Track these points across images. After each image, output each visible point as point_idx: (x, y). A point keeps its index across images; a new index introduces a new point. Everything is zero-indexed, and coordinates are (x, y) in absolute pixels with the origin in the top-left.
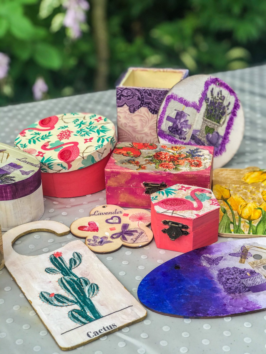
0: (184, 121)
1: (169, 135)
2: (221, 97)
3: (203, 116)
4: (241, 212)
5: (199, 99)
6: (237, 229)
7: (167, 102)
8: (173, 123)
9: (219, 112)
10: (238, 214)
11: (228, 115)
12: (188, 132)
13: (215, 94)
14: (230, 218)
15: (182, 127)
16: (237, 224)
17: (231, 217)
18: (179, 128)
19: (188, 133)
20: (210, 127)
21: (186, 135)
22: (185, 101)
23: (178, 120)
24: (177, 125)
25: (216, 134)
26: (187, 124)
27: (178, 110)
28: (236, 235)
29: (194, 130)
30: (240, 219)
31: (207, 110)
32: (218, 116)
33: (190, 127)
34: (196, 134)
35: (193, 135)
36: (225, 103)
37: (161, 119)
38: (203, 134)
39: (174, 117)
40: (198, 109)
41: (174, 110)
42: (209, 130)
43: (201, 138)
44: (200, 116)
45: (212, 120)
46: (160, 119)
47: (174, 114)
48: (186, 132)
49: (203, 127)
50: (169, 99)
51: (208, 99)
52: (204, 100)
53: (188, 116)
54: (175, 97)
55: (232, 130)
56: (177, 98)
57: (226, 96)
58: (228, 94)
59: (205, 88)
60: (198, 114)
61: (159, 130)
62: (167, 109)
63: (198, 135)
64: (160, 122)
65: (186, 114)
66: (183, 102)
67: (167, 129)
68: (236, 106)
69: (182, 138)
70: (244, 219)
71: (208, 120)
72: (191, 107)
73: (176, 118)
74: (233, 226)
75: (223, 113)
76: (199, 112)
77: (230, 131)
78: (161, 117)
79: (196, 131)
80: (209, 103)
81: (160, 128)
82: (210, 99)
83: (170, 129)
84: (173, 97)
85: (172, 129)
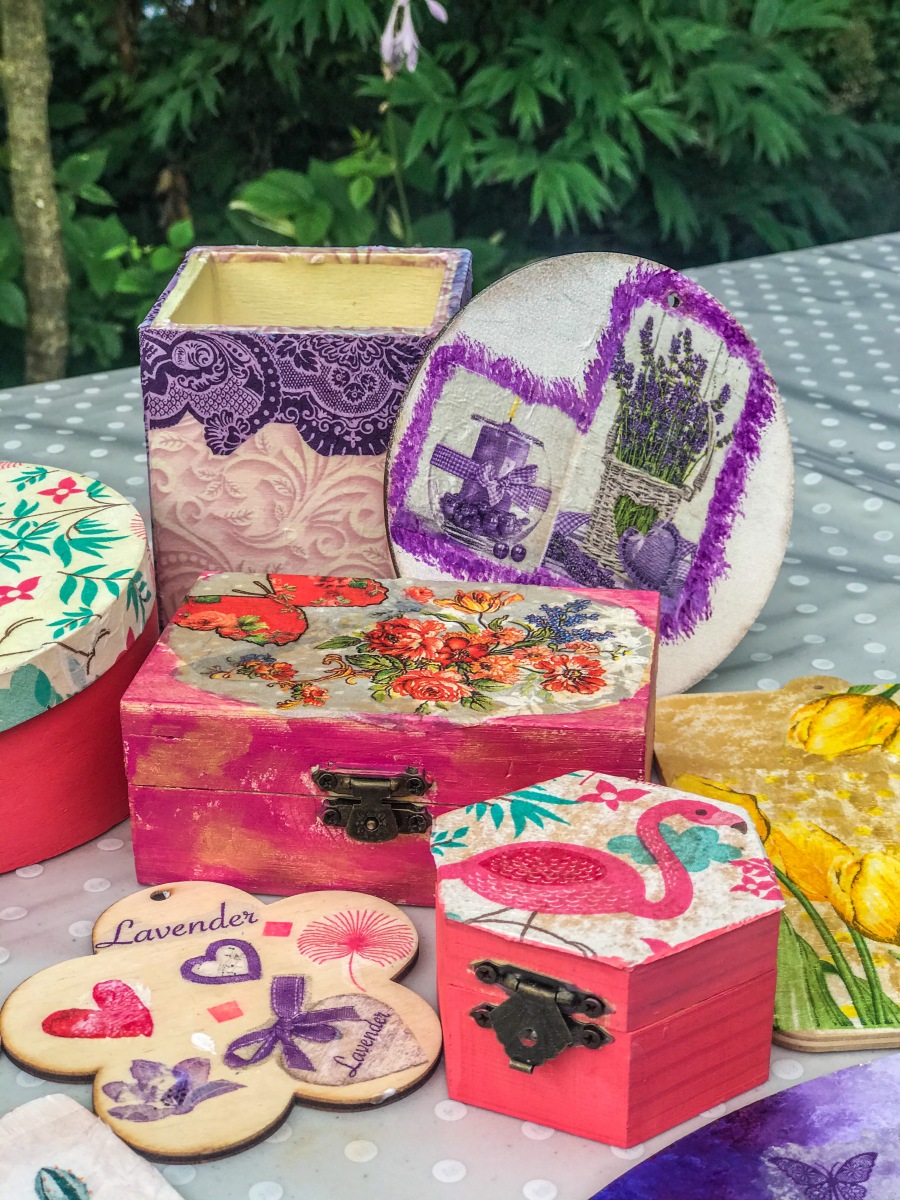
0: (517, 472)
1: (442, 538)
2: (688, 360)
3: (607, 448)
4: (849, 907)
5: (588, 370)
6: (869, 999)
7: (437, 381)
8: (462, 481)
9: (681, 432)
10: (842, 916)
11: (720, 444)
12: (536, 525)
13: (662, 348)
14: (811, 943)
15: (506, 501)
16: (858, 971)
17: (812, 937)
18: (492, 505)
19: (537, 530)
20: (637, 501)
21: (526, 534)
22: (519, 374)
23: (489, 467)
24: (485, 490)
25: (666, 535)
26: (528, 487)
27: (489, 417)
28: (879, 1036)
29: (562, 515)
30: (862, 946)
31: (624, 419)
32: (673, 450)
33: (544, 499)
34: (571, 535)
35: (556, 535)
36: (708, 392)
37: (408, 462)
38: (603, 534)
39: (469, 453)
40: (582, 414)
41: (469, 418)
42: (633, 515)
43: (595, 550)
44: (591, 448)
45: (649, 469)
46: (404, 458)
47: (471, 435)
48: (525, 521)
49: (605, 498)
50: (444, 364)
51: (631, 367)
52: (611, 375)
53: (535, 448)
54: (472, 356)
55: (739, 517)
56: (481, 360)
57: (710, 357)
58: (720, 352)
59: (613, 319)
60: (581, 439)
61: (394, 510)
62: (436, 413)
63: (581, 539)
64: (403, 471)
65: (528, 437)
66: (513, 380)
67: (437, 506)
68: (757, 408)
69: (506, 550)
70: (879, 944)
71: (626, 466)
72: (551, 405)
73: (476, 457)
74: (841, 983)
75: (699, 435)
76: (585, 431)
77: (728, 519)
78: (407, 449)
79: (571, 519)
80: (633, 388)
81: (401, 505)
82: (638, 369)
83: (451, 510)
84: (463, 356)
85: (460, 507)
